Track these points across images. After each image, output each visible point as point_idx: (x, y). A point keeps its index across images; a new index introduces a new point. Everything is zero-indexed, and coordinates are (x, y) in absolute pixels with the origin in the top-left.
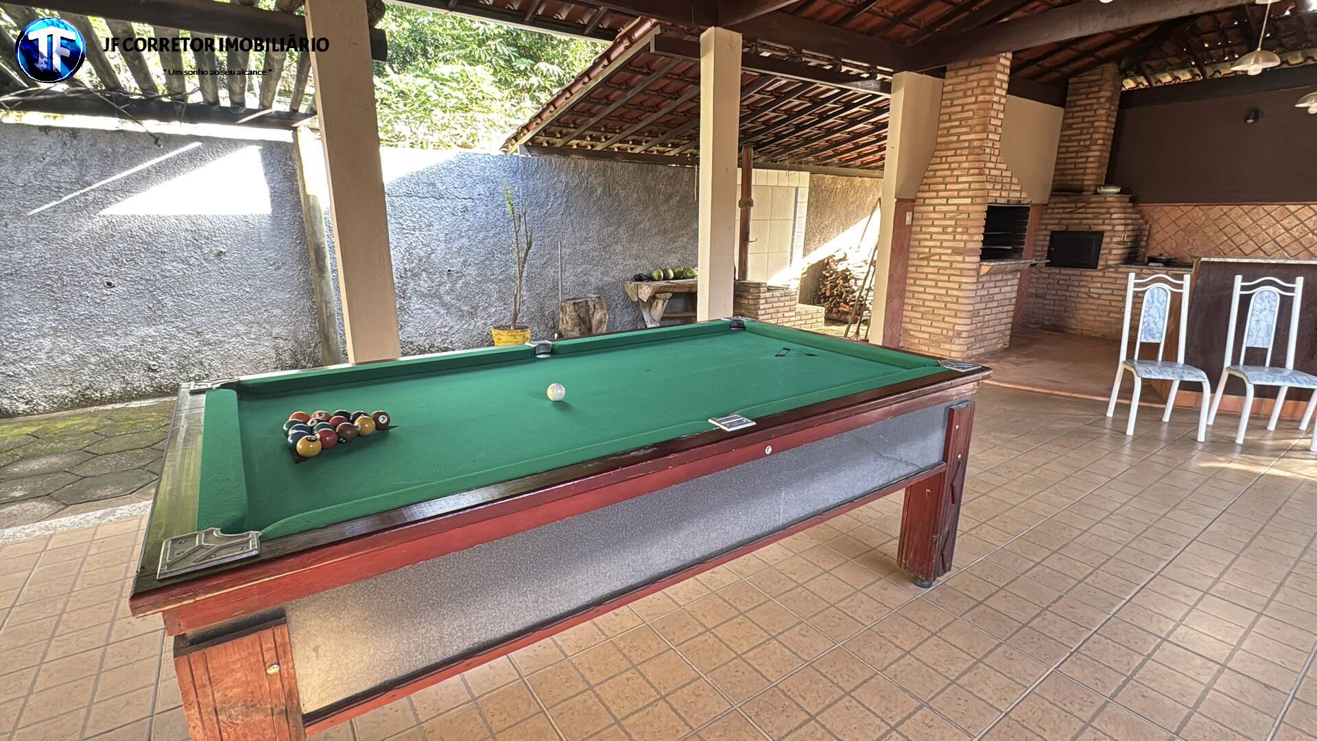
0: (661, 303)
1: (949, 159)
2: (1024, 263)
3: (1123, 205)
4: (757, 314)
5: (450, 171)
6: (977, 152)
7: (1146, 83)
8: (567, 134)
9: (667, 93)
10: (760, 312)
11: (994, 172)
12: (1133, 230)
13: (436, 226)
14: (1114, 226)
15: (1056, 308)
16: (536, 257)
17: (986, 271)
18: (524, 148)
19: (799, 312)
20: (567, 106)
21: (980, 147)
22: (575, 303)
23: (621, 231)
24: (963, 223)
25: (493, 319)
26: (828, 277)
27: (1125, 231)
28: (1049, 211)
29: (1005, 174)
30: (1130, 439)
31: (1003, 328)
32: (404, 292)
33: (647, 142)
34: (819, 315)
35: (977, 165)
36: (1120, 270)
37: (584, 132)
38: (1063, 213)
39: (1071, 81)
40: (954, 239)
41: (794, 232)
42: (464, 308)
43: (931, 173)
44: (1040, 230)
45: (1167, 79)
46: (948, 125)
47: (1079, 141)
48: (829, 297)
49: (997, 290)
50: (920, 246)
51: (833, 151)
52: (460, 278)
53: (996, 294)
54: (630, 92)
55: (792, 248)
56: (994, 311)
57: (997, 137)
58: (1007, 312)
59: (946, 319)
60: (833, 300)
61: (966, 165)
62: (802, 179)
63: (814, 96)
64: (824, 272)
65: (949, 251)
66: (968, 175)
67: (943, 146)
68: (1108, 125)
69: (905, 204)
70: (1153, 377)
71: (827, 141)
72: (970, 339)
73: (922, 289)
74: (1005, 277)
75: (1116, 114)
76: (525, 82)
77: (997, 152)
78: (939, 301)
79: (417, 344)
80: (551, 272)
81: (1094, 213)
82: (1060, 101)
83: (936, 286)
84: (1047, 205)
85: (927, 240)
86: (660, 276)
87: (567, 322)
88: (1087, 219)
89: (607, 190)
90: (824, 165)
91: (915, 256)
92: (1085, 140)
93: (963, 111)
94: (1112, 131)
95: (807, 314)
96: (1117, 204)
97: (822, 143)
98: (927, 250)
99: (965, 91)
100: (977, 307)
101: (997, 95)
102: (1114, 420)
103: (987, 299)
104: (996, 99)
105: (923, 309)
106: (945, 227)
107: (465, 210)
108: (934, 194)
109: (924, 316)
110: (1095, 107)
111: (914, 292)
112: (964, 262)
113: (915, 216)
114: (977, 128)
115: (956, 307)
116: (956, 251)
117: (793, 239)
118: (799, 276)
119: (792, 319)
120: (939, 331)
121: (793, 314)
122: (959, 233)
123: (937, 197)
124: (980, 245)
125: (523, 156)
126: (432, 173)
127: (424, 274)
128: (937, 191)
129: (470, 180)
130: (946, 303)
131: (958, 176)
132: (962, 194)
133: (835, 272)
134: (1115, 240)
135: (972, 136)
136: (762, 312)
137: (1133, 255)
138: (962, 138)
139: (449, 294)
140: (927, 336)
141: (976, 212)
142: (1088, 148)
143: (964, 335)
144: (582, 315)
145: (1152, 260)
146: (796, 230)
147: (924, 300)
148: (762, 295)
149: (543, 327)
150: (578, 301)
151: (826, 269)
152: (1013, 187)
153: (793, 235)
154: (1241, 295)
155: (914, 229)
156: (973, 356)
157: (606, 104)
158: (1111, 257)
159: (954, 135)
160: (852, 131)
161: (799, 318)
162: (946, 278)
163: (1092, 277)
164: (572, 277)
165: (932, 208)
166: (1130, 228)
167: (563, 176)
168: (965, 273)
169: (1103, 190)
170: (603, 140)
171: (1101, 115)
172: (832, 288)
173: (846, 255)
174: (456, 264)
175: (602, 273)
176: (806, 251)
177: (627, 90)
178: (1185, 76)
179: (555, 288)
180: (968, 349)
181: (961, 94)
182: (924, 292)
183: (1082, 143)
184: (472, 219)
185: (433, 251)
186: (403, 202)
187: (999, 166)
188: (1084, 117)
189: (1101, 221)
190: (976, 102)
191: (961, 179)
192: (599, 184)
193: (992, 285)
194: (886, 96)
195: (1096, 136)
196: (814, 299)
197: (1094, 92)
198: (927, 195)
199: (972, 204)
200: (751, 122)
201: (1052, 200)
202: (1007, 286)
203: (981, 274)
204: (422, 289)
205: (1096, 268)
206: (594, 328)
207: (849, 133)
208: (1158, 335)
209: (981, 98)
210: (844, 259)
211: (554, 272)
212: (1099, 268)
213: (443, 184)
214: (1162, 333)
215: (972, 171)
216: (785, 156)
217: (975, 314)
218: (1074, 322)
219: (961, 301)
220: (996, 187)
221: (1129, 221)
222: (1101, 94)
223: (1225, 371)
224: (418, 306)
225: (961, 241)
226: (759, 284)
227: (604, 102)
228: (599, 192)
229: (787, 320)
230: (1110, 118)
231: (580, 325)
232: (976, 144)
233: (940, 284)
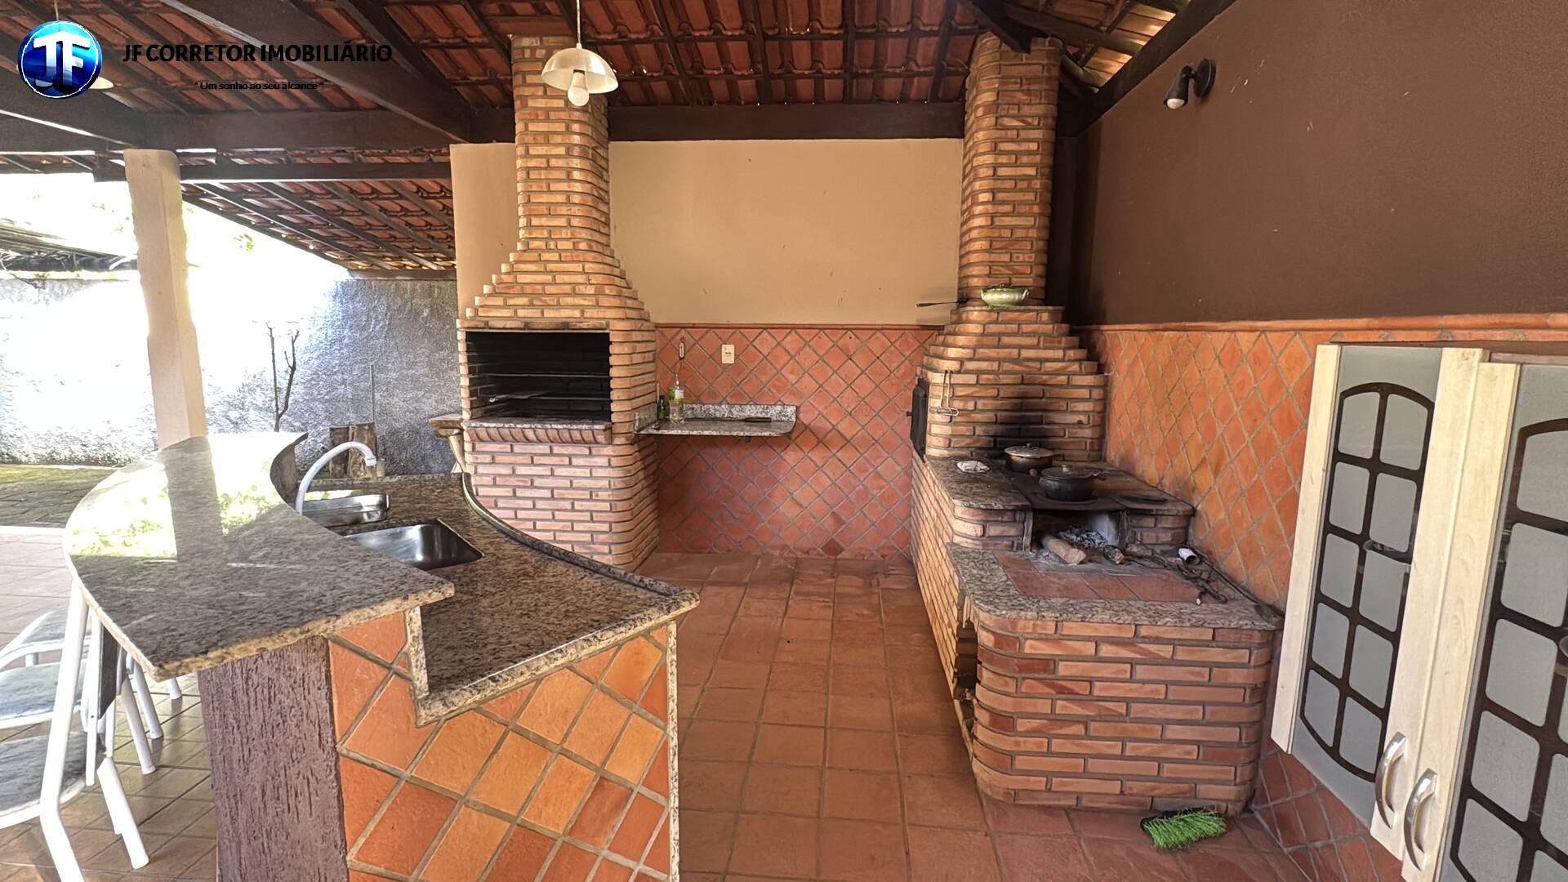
11: (527, 278)
164: (401, 403)
167: (384, 299)
175: (437, 402)
228: (425, 314)
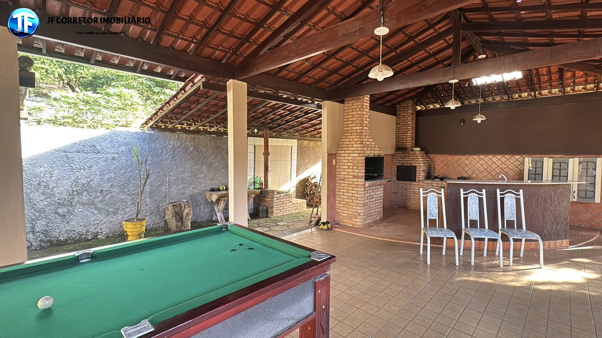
0: (222, 202)
1: (349, 137)
2: (384, 181)
3: (423, 155)
4: (273, 205)
5: (105, 140)
6: (360, 134)
7: (425, 108)
8: (173, 122)
9: (219, 106)
10: (274, 204)
11: (367, 143)
12: (427, 165)
13: (94, 167)
14: (420, 164)
15: (403, 198)
16: (155, 181)
17: (368, 185)
18: (150, 129)
19: (294, 203)
20: (168, 110)
21: (361, 132)
22: (173, 205)
23: (203, 167)
24: (356, 164)
25: (128, 215)
26: (308, 186)
27: (424, 166)
28: (395, 157)
29: (372, 143)
30: (429, 266)
31: (379, 210)
32: (71, 203)
33: (216, 126)
34: (303, 204)
35: (360, 140)
36: (424, 182)
37: (181, 121)
38: (401, 158)
39: (397, 106)
40: (353, 172)
41: (291, 166)
42: (110, 210)
43: (342, 143)
44: (393, 165)
45: (432, 107)
46: (347, 123)
47: (403, 129)
48: (309, 195)
49: (374, 193)
50: (340, 174)
51: (306, 131)
52: (108, 194)
53: (374, 195)
54: (199, 105)
55: (291, 173)
56: (374, 202)
57: (368, 128)
58: (380, 202)
59: (354, 207)
60: (311, 196)
61: (355, 140)
62: (294, 143)
63: (290, 109)
64: (307, 183)
65: (352, 177)
66: (356, 144)
67: (346, 132)
68: (413, 123)
69: (332, 156)
70: (434, 236)
71: (302, 127)
72: (364, 216)
73: (342, 194)
74: (377, 187)
75: (415, 119)
76: (158, 97)
77: (368, 134)
78: (349, 199)
79: (78, 231)
80: (163, 189)
81: (412, 158)
82: (394, 114)
83: (348, 192)
84: (394, 155)
85: (342, 172)
86: (223, 189)
87: (169, 215)
88: (409, 161)
89: (196, 148)
90: (304, 136)
91: (338, 179)
92: (405, 129)
93: (352, 117)
94: (415, 126)
95: (298, 203)
96: (420, 155)
97: (300, 128)
98: (343, 176)
99: (353, 109)
100: (366, 201)
101: (365, 111)
102: (423, 255)
103: (370, 197)
104: (365, 113)
105: (344, 203)
106: (349, 166)
107: (114, 158)
108: (343, 152)
109: (344, 206)
110: (407, 116)
111: (339, 195)
112: (358, 181)
113: (337, 161)
114: (358, 125)
115: (357, 202)
116: (355, 177)
117: (291, 169)
118: (295, 185)
119: (290, 207)
120: (351, 213)
121: (291, 204)
122: (355, 169)
123: (345, 153)
124: (364, 174)
125: (149, 132)
126: (93, 141)
127: (85, 193)
128: (345, 151)
129: (117, 144)
130: (353, 200)
131: (353, 144)
132: (355, 152)
133: (311, 183)
134: (421, 169)
135: (357, 128)
136: (275, 204)
137: (429, 175)
138: (353, 128)
139: (100, 203)
140: (346, 215)
141: (361, 160)
142: (406, 132)
143: (362, 214)
144: (177, 211)
145: (436, 178)
146: (292, 165)
147: (344, 199)
148: (275, 196)
149: (158, 217)
150: (175, 204)
151: (307, 182)
152: (376, 149)
153: (291, 167)
154: (464, 197)
155: (337, 167)
156: (367, 224)
157: (189, 110)
158: (420, 177)
159: (350, 127)
160: (312, 123)
161: (294, 206)
162: (352, 189)
163: (415, 185)
165: (343, 158)
166: (426, 164)
167: (171, 142)
168: (359, 186)
169: (414, 149)
170: (194, 125)
171: (409, 120)
172: (310, 191)
173: (315, 176)
174: (106, 186)
175: (193, 188)
176: (298, 174)
177: (198, 104)
178: (438, 106)
179: (166, 196)
180: (364, 221)
181: (351, 110)
182: (343, 195)
183: (404, 130)
184: (117, 163)
185: (92, 180)
186: (74, 155)
187: (369, 140)
188: (403, 120)
189: (414, 162)
190: (357, 114)
191: (354, 146)
192: (191, 146)
193: (372, 191)
194: (320, 110)
195: (409, 128)
196: (303, 195)
197: (406, 111)
198: (341, 152)
199: (359, 156)
200: (264, 119)
201: (396, 153)
202: (378, 191)
203: (366, 187)
204: (83, 201)
205: (415, 181)
206: (184, 217)
207: (311, 124)
208: (435, 216)
209: (359, 112)
210: (315, 177)
211: (166, 189)
212: (417, 181)
213: (100, 146)
214: (436, 215)
215: (358, 142)
216: (285, 133)
217: (365, 205)
218: (410, 204)
219: (359, 199)
220: (368, 149)
221: (425, 162)
222: (409, 112)
223: (463, 230)
224: (80, 210)
225: (356, 172)
226: (273, 191)
227: (188, 109)
228: (191, 149)
229: (288, 207)
230: (413, 121)
231: (176, 216)
232: (359, 131)
233: (349, 191)
